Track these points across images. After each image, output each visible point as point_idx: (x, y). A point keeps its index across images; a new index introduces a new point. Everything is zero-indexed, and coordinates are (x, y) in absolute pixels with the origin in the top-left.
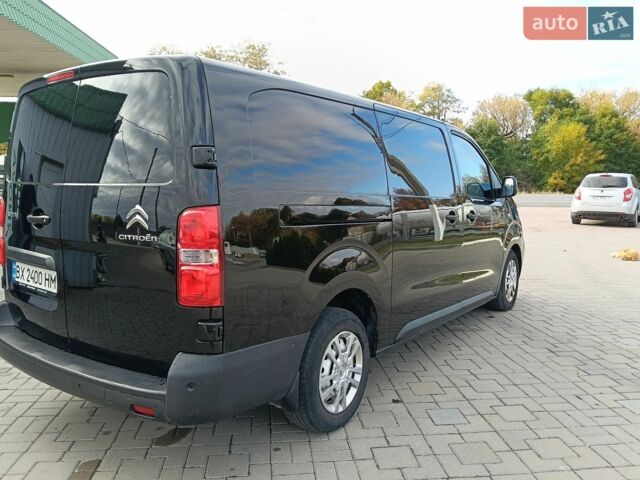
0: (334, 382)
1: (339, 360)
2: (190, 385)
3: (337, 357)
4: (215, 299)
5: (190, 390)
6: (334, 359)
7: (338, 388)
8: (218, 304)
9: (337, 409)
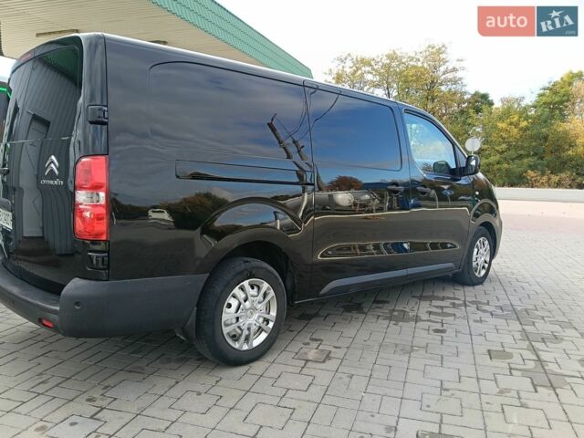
0: (240, 320)
1: (247, 303)
2: (77, 304)
3: (245, 301)
4: (102, 234)
5: (78, 308)
6: (242, 301)
7: (245, 328)
8: (104, 238)
9: (241, 346)
